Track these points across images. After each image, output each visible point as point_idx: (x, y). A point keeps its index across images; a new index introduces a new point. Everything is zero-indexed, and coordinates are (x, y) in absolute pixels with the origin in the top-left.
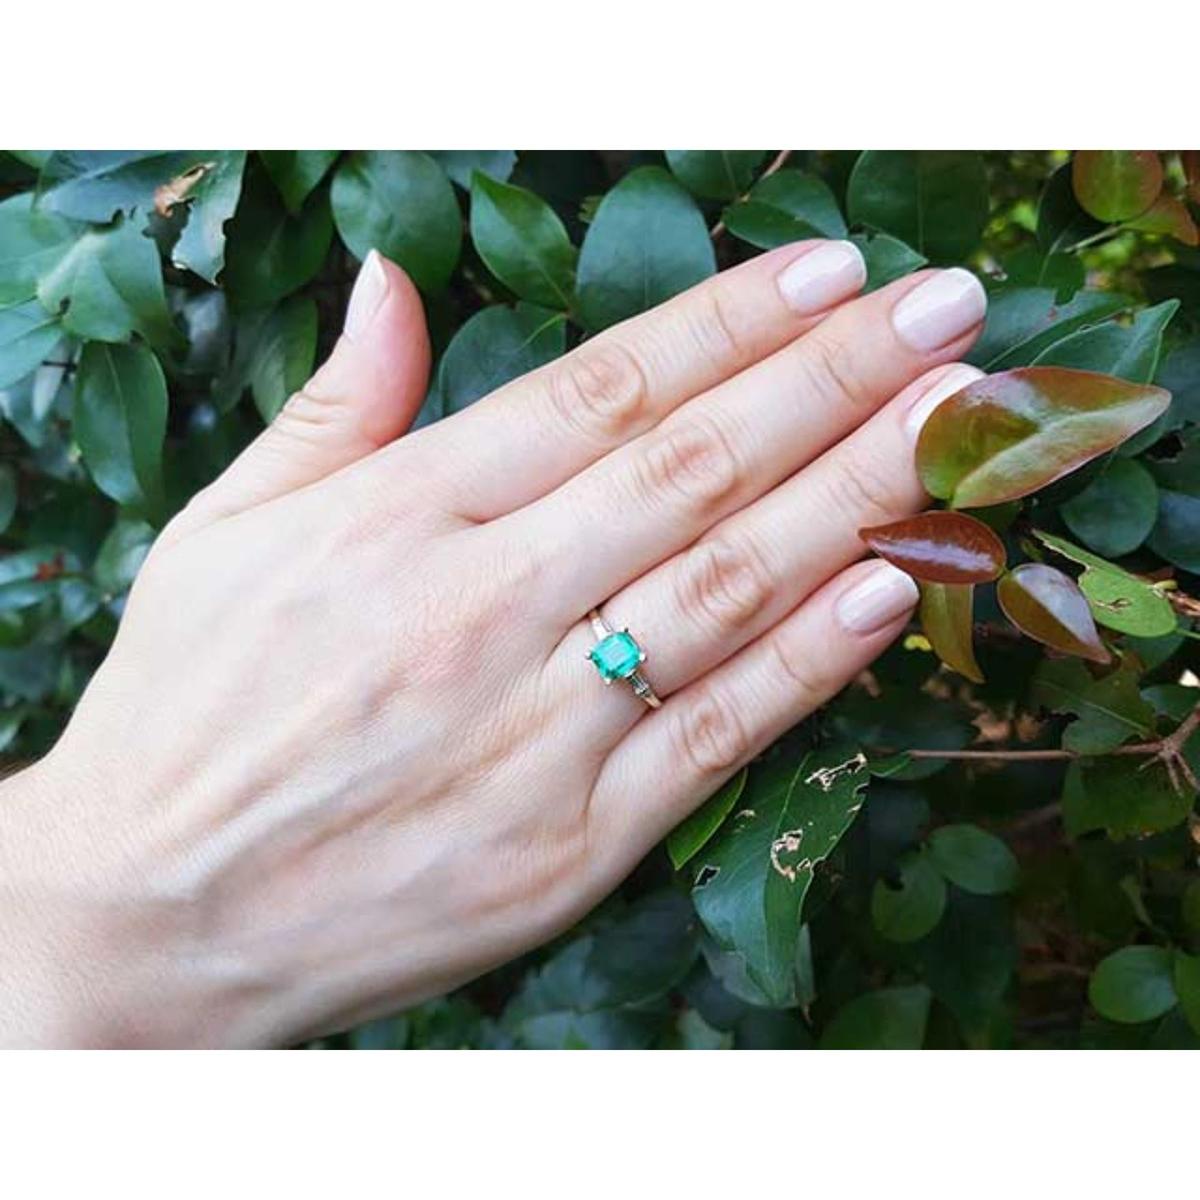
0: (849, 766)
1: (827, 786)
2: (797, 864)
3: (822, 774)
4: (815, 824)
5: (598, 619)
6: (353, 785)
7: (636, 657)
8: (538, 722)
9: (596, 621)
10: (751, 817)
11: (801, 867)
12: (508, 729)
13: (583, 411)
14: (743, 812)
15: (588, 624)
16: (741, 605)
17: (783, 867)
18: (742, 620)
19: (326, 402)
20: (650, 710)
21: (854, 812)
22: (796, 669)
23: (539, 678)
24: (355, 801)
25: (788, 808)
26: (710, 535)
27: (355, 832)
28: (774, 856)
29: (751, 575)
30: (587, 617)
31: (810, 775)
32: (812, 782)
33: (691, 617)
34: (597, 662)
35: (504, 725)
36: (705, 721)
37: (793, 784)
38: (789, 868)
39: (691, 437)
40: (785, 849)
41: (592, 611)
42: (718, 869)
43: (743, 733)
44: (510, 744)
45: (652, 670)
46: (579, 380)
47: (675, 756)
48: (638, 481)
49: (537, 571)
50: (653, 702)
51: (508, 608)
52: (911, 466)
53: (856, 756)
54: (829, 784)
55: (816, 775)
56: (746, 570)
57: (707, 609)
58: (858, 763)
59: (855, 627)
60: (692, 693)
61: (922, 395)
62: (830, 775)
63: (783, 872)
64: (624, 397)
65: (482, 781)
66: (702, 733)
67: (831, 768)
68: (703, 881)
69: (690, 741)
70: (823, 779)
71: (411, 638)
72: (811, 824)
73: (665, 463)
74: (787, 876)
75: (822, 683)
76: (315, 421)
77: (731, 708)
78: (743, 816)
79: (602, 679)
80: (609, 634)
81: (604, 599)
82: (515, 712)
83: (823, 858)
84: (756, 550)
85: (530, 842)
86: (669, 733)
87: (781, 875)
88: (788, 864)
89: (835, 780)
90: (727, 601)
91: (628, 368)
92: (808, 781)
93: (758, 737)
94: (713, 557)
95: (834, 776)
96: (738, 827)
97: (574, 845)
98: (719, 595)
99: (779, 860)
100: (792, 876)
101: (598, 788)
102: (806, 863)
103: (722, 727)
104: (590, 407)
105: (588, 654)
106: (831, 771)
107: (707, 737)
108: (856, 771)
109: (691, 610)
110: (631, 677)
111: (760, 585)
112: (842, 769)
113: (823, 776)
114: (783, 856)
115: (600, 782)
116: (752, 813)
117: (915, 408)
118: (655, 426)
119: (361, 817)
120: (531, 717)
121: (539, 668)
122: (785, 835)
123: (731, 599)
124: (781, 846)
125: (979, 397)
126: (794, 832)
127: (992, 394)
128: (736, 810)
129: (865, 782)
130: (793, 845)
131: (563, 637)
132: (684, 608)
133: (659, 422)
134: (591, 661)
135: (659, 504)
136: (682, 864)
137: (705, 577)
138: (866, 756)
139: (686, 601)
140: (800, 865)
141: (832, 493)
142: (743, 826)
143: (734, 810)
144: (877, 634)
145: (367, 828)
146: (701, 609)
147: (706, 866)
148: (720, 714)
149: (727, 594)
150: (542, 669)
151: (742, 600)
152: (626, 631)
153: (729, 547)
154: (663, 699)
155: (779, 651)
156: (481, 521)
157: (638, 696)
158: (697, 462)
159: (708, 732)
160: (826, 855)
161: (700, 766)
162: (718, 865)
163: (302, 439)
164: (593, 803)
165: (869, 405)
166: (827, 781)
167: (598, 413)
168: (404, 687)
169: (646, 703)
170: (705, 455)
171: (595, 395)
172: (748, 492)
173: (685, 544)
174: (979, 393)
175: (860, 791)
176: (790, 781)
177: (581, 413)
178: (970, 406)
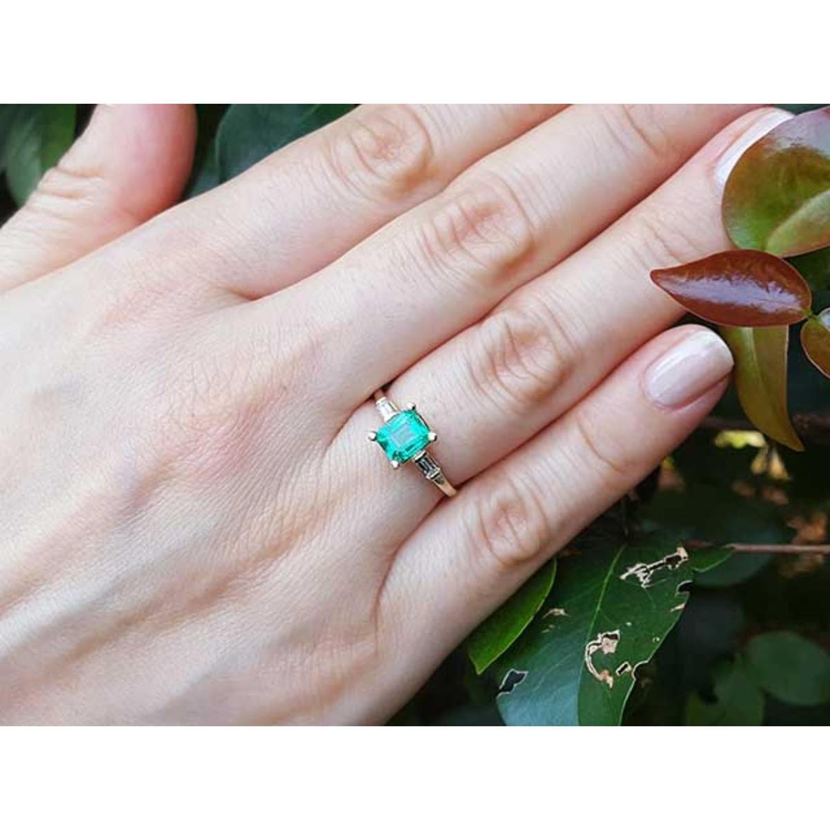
0: (669, 561)
1: (645, 582)
2: (616, 669)
3: (637, 570)
4: (633, 623)
5: (383, 398)
6: (118, 588)
7: (426, 437)
8: (319, 513)
9: (381, 401)
10: (561, 616)
11: (620, 672)
12: (287, 521)
13: (363, 174)
14: (551, 612)
15: (373, 405)
16: (541, 380)
17: (599, 672)
18: (541, 396)
19: (82, 175)
20: (444, 499)
21: (678, 610)
22: (601, 448)
23: (320, 466)
24: (121, 605)
25: (601, 607)
26: (505, 305)
27: (122, 640)
28: (588, 659)
29: (550, 347)
30: (372, 398)
31: (627, 571)
32: (628, 577)
33: (486, 394)
34: (384, 445)
35: (282, 518)
36: (504, 509)
37: (606, 580)
38: (606, 672)
39: (481, 198)
40: (600, 651)
41: (376, 391)
42: (526, 673)
43: (545, 519)
44: (289, 539)
45: (443, 453)
46: (357, 141)
47: (474, 550)
48: (425, 250)
49: (314, 349)
50: (447, 489)
51: (285, 388)
52: (719, 219)
53: (676, 551)
54: (647, 580)
55: (631, 571)
56: (544, 340)
57: (502, 384)
58: (679, 558)
59: (665, 400)
60: (489, 479)
61: (731, 144)
62: (647, 571)
63: (600, 677)
64: (406, 158)
65: (259, 580)
66: (502, 521)
67: (648, 564)
68: (508, 688)
69: (487, 531)
70: (640, 575)
71: (177, 422)
72: (629, 624)
73: (453, 228)
74: (605, 681)
75: (630, 463)
76: (70, 196)
77: (531, 492)
78: (552, 615)
79: (389, 462)
80: (394, 414)
81: (390, 379)
82: (295, 501)
83: (646, 662)
84: (553, 317)
85: (315, 646)
86: (465, 524)
87: (596, 679)
88: (604, 668)
89: (652, 577)
90: (524, 375)
91: (411, 127)
92: (624, 577)
93: (563, 525)
94: (507, 326)
95: (652, 572)
96: (547, 627)
97: (364, 648)
98: (516, 369)
99: (593, 662)
100: (610, 680)
101: (389, 586)
102: (626, 666)
103: (524, 514)
104: (371, 170)
105: (373, 436)
106: (648, 567)
107: (507, 526)
108: (677, 566)
109: (485, 386)
110: (420, 459)
111: (559, 357)
112: (660, 565)
113: (640, 572)
114: (598, 657)
115: (391, 578)
116: (562, 612)
117: (723, 159)
118: (442, 190)
119: (126, 623)
120: (313, 507)
121: (319, 455)
122: (600, 636)
123: (528, 372)
124: (596, 647)
125: (790, 139)
126: (609, 633)
127: (801, 135)
128: (545, 609)
129: (688, 579)
130: (610, 647)
131: (347, 420)
132: (477, 385)
133: (446, 186)
134: (375, 443)
135: (447, 271)
136: (484, 668)
137: (498, 348)
138: (687, 551)
139: (480, 378)
140: (619, 669)
141: (636, 254)
142: (551, 626)
143: (542, 608)
144: (689, 407)
145: (132, 636)
146: (495, 384)
147: (512, 670)
148: (520, 499)
149: (525, 368)
150: (323, 455)
151: (541, 373)
152: (414, 408)
153: (524, 315)
154: (459, 487)
155: (583, 431)
156: (252, 297)
157: (430, 482)
158: (487, 224)
159: (508, 522)
160: (649, 659)
161: (499, 560)
162: (525, 669)
163: (57, 216)
164: (384, 601)
165: (673, 158)
166: (645, 578)
167: (379, 176)
168: (171, 477)
169: (440, 490)
170: (496, 217)
171: (375, 157)
172: (544, 257)
173: (478, 318)
174: (789, 135)
175: (682, 589)
176: (604, 579)
177: (360, 176)
178: (778, 149)
